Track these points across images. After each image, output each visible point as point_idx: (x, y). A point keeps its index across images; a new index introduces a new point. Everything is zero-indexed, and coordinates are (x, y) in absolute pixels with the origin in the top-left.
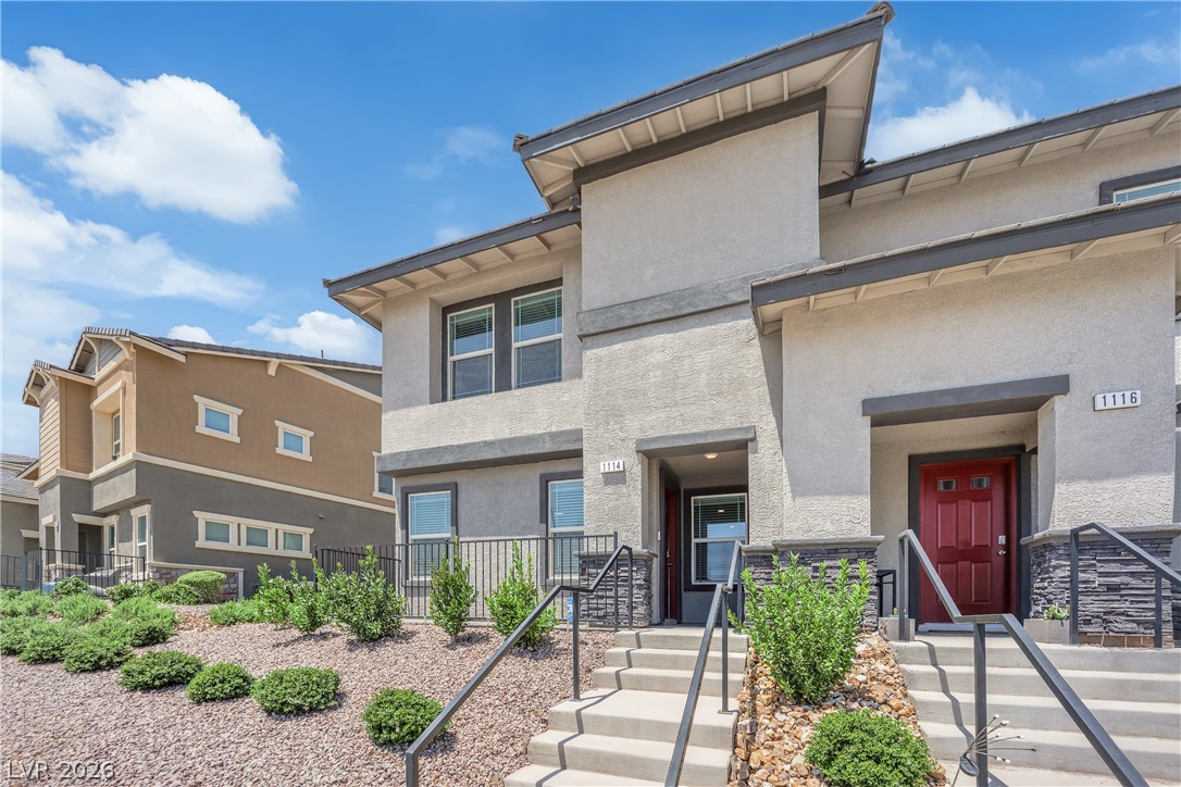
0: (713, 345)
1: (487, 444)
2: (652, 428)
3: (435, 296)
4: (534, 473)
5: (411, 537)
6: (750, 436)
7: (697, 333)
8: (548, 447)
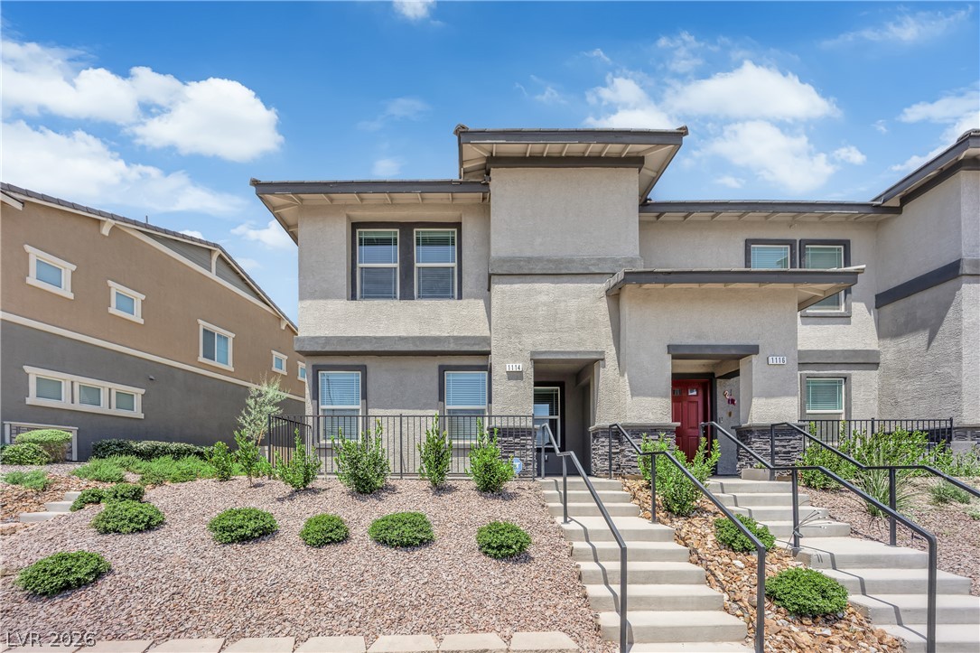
0: (579, 296)
1: (401, 339)
2: (541, 344)
3: (351, 213)
4: (434, 364)
5: (321, 407)
6: (602, 357)
7: (570, 287)
8: (452, 347)
